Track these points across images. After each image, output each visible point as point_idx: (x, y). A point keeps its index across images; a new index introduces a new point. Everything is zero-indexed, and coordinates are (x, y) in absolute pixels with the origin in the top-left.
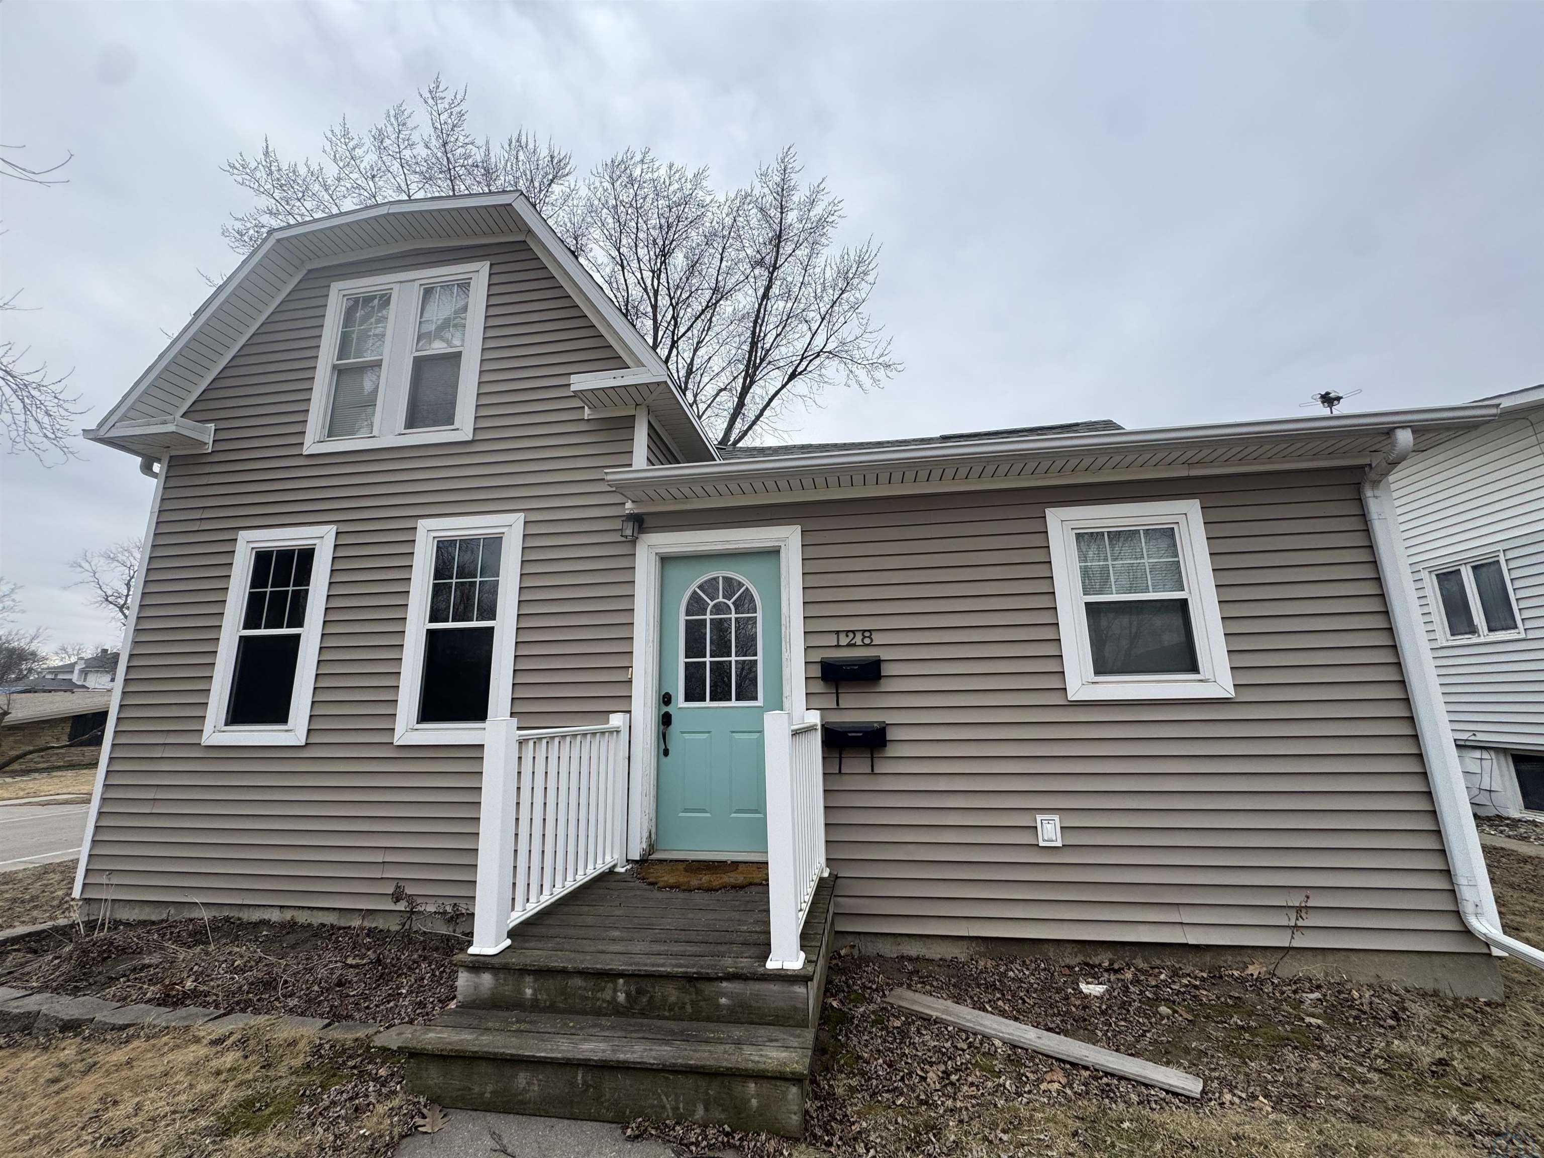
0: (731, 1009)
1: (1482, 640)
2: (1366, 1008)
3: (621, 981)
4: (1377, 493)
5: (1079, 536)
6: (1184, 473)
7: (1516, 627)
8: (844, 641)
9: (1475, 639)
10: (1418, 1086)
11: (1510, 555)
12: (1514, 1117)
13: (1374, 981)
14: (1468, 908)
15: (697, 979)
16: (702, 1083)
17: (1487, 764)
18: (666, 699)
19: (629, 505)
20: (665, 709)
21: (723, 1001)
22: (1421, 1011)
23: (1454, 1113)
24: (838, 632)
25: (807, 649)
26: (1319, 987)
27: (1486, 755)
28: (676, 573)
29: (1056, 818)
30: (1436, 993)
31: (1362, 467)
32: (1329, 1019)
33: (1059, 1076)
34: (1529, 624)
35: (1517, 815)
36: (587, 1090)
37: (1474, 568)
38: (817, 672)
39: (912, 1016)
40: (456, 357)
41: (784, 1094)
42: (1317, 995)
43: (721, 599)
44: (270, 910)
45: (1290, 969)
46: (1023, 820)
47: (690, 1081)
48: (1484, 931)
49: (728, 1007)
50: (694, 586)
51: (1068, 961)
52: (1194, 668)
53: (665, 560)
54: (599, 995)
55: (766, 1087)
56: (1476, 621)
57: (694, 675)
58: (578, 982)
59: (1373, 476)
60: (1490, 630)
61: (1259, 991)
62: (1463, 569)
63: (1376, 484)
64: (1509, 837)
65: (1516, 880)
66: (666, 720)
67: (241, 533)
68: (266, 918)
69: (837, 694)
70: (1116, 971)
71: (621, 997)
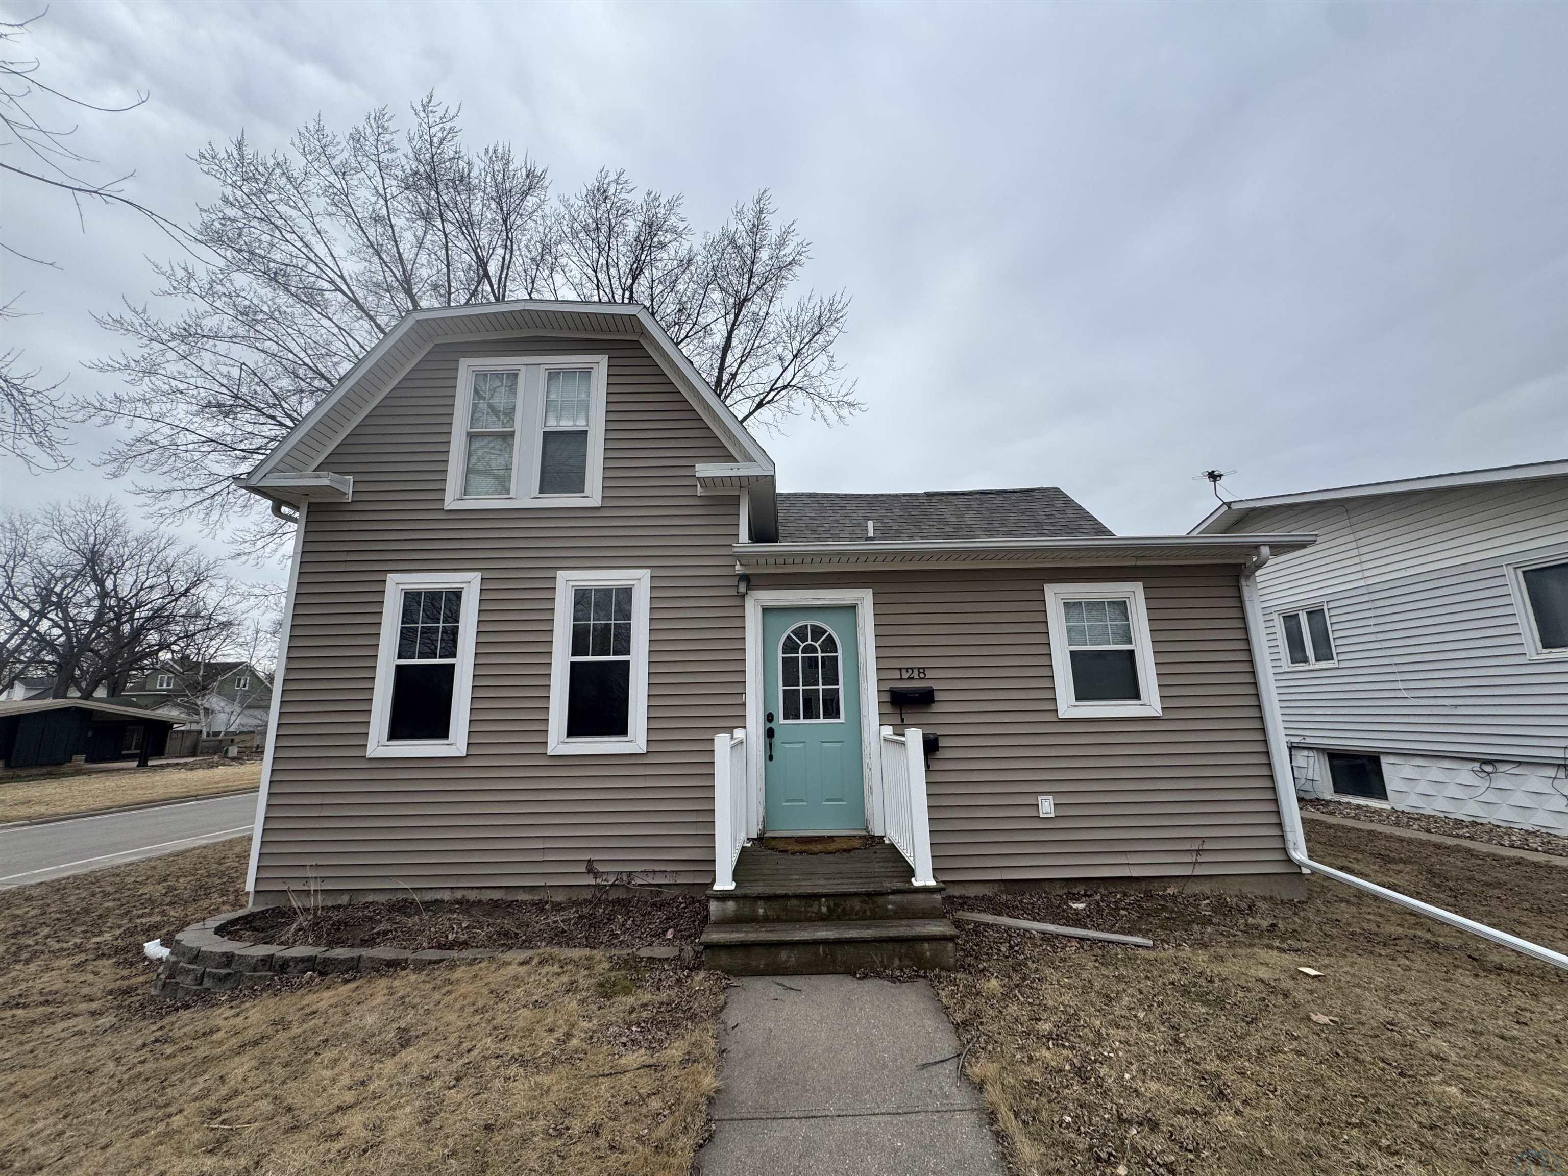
0: (896, 912)
1: (1311, 667)
2: (1234, 906)
3: (824, 900)
4: (1248, 583)
5: (1066, 605)
6: (1133, 564)
7: (1332, 659)
8: (905, 675)
9: (1306, 667)
10: (1260, 936)
11: (1331, 605)
12: (1305, 944)
13: (1238, 893)
14: (1290, 845)
15: (874, 895)
16: (897, 946)
17: (1311, 760)
18: (770, 718)
19: (738, 567)
20: (769, 725)
21: (890, 907)
22: (1262, 906)
23: (1278, 944)
24: (900, 669)
25: (879, 680)
26: (1208, 898)
27: (1311, 754)
28: (776, 621)
29: (1051, 798)
30: (1271, 898)
31: (1241, 565)
32: (1213, 911)
33: (1074, 943)
34: (1341, 657)
35: (1328, 797)
36: (826, 957)
37: (1309, 613)
38: (887, 698)
39: (978, 924)
40: (582, 435)
41: (945, 948)
42: (1208, 901)
43: (809, 642)
44: (442, 891)
45: (1193, 888)
46: (1030, 800)
47: (890, 946)
48: (1298, 858)
49: (892, 910)
50: (788, 632)
51: (1058, 893)
52: (1137, 696)
53: (766, 610)
54: (809, 909)
55: (934, 945)
56: (1308, 654)
57: (790, 698)
58: (795, 902)
59: (1246, 573)
60: (1317, 660)
61: (1175, 902)
62: (1300, 613)
63: (1248, 577)
64: (1323, 813)
65: (1323, 840)
66: (770, 733)
67: (389, 575)
68: (439, 897)
69: (901, 714)
70: (1089, 896)
71: (824, 909)
